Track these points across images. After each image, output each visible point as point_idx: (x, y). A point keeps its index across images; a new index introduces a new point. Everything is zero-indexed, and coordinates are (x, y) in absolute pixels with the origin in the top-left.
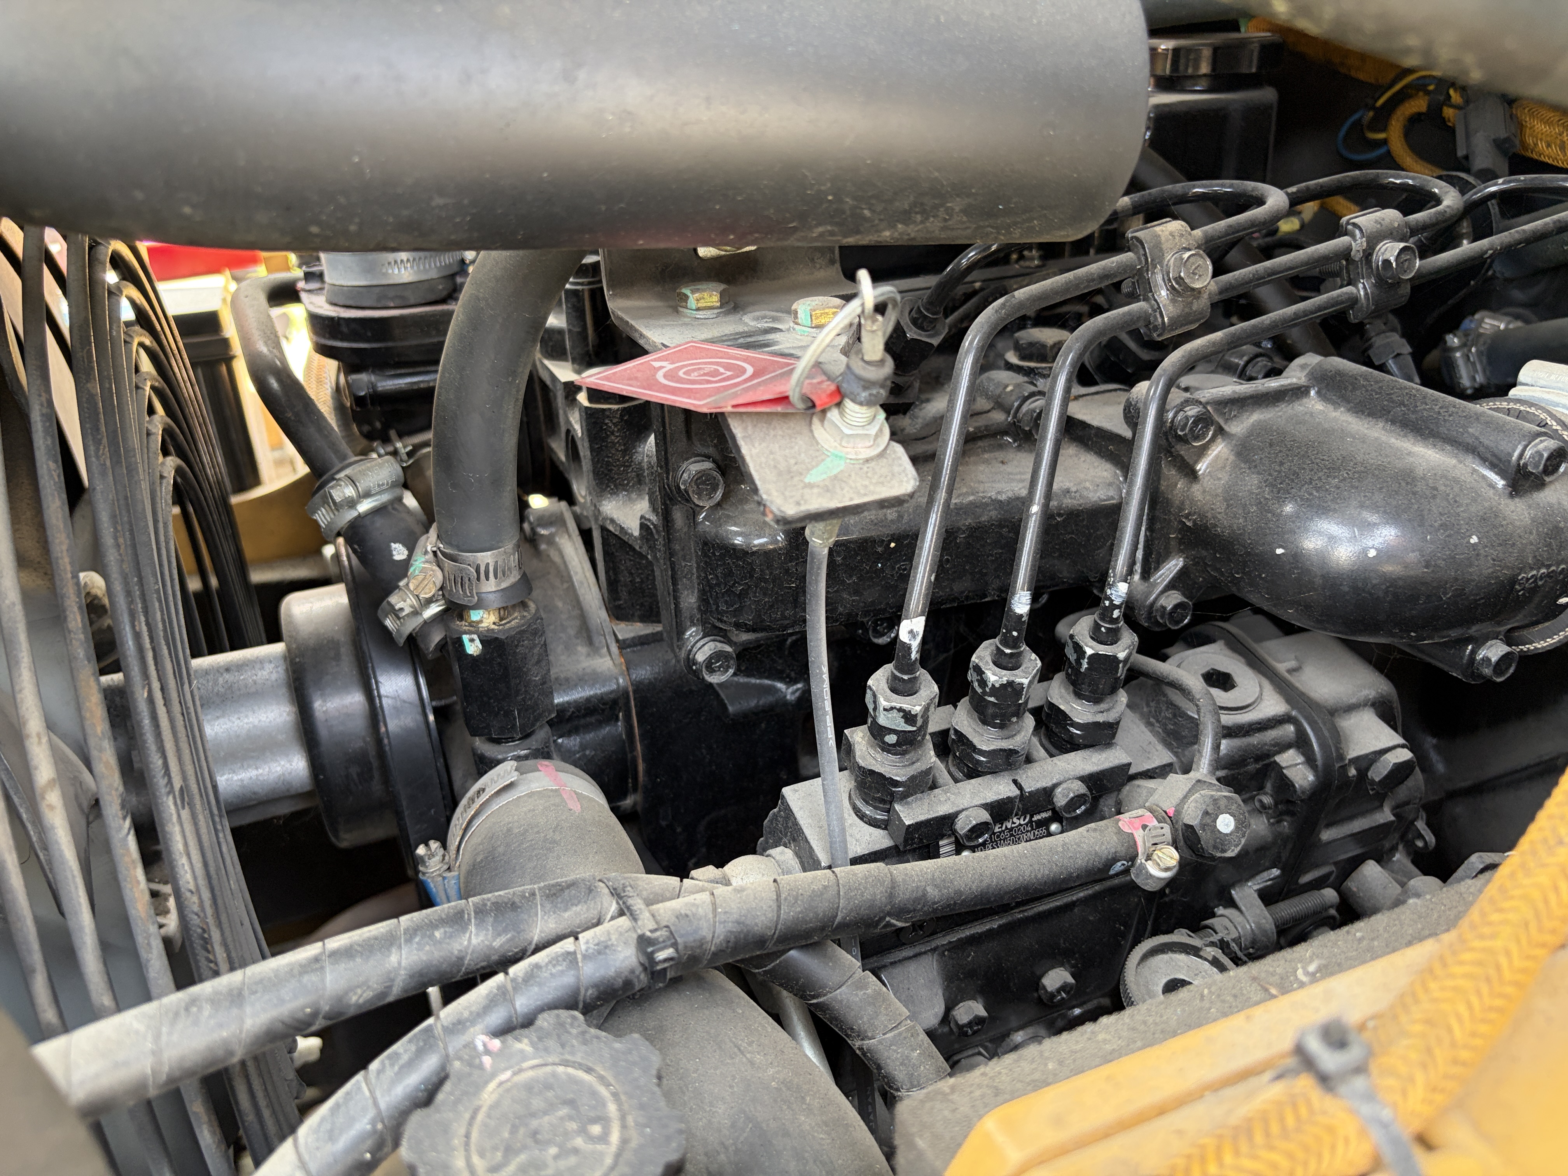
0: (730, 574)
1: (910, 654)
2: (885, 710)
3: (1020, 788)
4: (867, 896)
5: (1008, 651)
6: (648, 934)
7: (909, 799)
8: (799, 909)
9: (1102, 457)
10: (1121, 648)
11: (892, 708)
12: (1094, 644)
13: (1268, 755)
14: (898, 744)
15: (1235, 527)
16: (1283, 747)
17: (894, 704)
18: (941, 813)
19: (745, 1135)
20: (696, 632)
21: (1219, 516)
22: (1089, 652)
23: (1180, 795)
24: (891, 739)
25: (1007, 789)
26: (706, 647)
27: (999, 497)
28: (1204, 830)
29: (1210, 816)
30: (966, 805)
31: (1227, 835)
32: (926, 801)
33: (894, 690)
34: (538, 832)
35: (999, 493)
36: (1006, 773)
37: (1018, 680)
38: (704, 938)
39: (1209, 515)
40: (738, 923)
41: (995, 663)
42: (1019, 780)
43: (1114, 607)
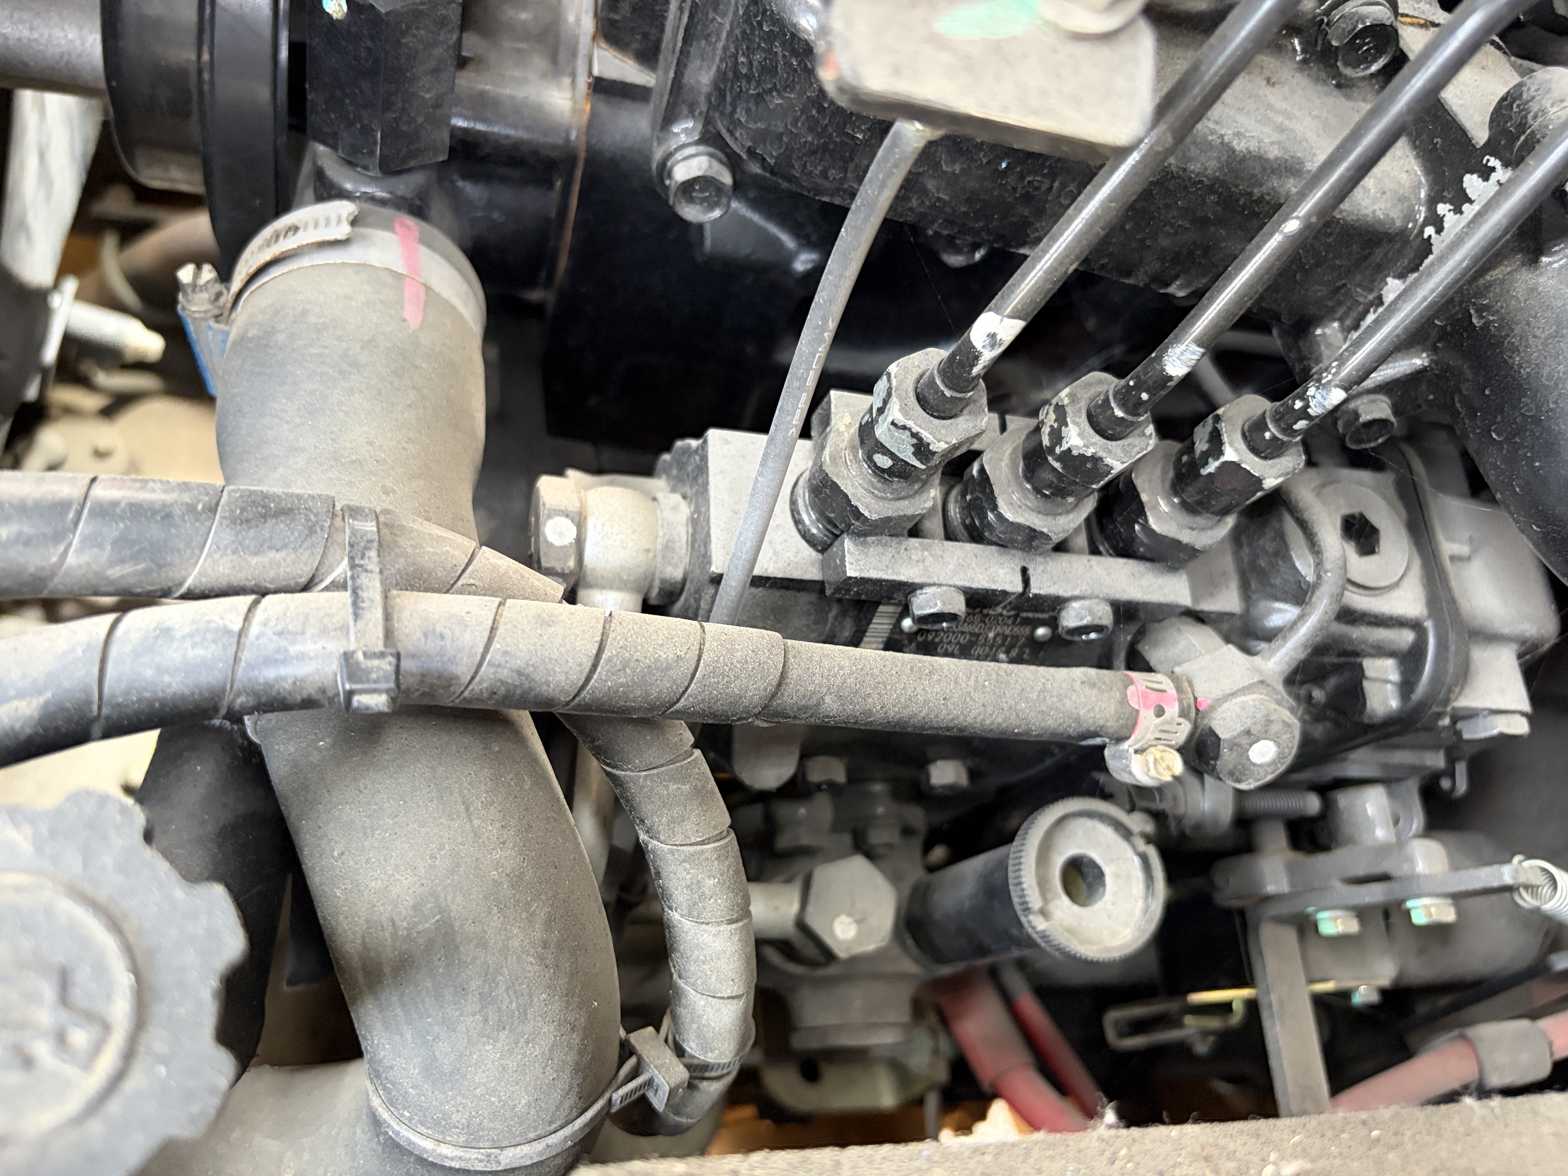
0: (772, 70)
1: (973, 366)
2: (893, 423)
3: (1026, 582)
4: (735, 688)
5: (1119, 413)
6: (360, 656)
7: (870, 539)
8: (623, 680)
9: (1415, 147)
10: (1274, 471)
11: (904, 428)
12: (1242, 446)
13: (1356, 654)
14: (890, 471)
15: (1545, 372)
16: (1382, 651)
17: (910, 424)
18: (902, 578)
19: (427, 925)
20: (694, 128)
21: (1531, 341)
22: (1230, 454)
23: (1228, 686)
24: (883, 461)
25: (1008, 578)
26: (695, 162)
27: (1235, 143)
28: (1231, 750)
29: (1250, 736)
30: (942, 580)
31: (1255, 765)
32: (891, 551)
33: (921, 400)
34: (339, 339)
35: (1238, 134)
36: (1018, 553)
37: (1109, 461)
38: (457, 677)
39: (1517, 330)
40: (520, 673)
41: (1090, 418)
42: (1031, 572)
43: (1304, 414)
